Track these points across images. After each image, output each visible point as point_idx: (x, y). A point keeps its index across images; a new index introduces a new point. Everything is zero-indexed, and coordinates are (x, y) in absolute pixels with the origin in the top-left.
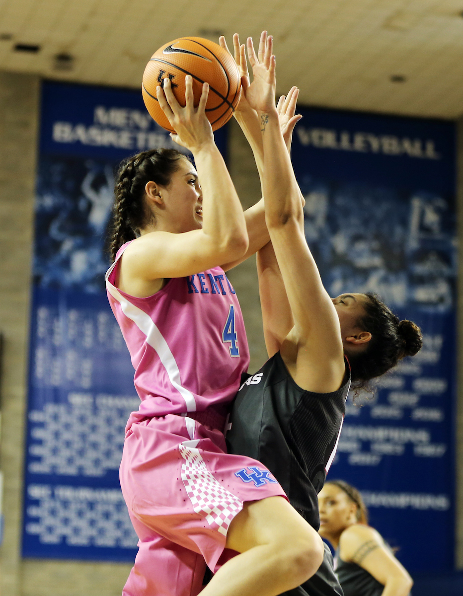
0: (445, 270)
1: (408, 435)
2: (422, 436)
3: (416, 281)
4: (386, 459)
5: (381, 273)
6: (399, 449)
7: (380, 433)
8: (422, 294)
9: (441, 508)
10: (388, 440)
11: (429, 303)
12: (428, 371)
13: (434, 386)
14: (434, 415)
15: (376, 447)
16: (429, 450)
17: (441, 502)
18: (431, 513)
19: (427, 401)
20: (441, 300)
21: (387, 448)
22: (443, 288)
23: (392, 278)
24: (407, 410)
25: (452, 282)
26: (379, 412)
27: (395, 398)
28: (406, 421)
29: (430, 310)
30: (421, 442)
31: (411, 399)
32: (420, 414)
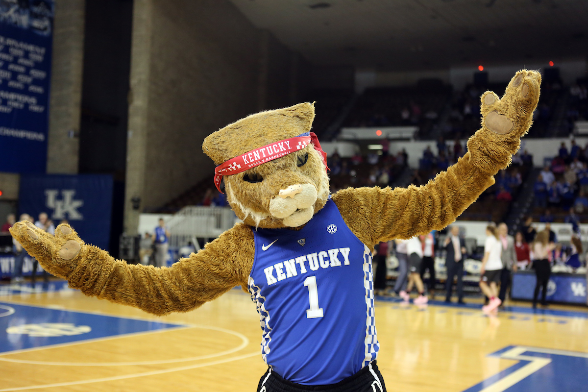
0: (47, 12)
1: (26, 99)
2: (33, 100)
3: (34, 16)
4: (14, 109)
5: (16, 7)
6: (22, 106)
7: (12, 96)
8: (36, 24)
9: (40, 140)
10: (16, 100)
11: (39, 29)
12: (38, 66)
13: (39, 74)
14: (39, 90)
15: (10, 103)
16: (36, 108)
17: (40, 137)
18: (35, 142)
19: (36, 82)
20: (45, 29)
21: (16, 105)
22: (46, 23)
23: (21, 10)
24: (26, 86)
25: (51, 20)
26: (11, 84)
27: (20, 77)
28: (25, 91)
29: (40, 33)
30: (32, 103)
31: (29, 80)
32: (32, 88)
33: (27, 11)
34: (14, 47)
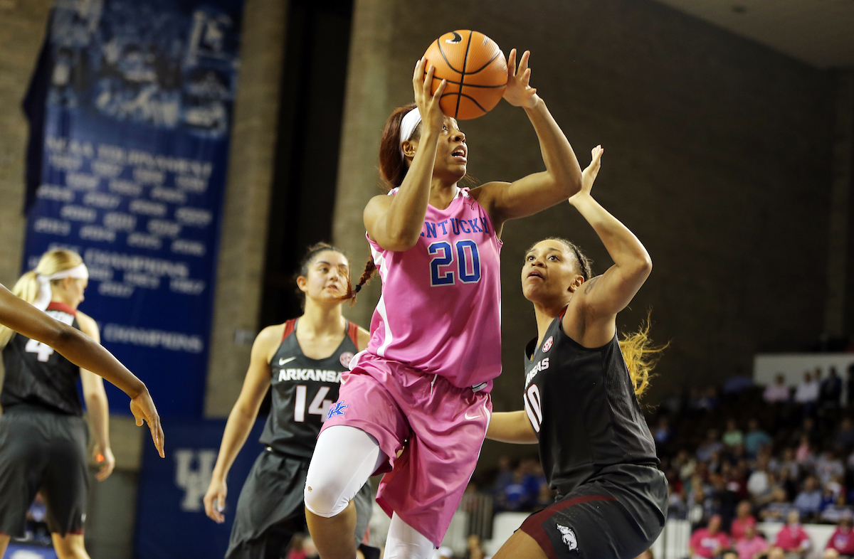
0: (223, 92)
1: (165, 267)
2: (181, 270)
3: (190, 102)
4: (138, 290)
5: (154, 89)
6: (155, 282)
7: (136, 263)
8: (195, 116)
9: (193, 350)
10: (143, 271)
11: (201, 127)
12: (194, 201)
13: (198, 217)
14: (196, 248)
15: (129, 277)
16: (186, 286)
17: (194, 344)
18: (182, 354)
19: (189, 233)
20: (215, 125)
21: (142, 280)
22: (218, 113)
23: (164, 96)
24: (167, 241)
25: (229, 107)
26: (136, 239)
27: (155, 226)
28: (165, 252)
29: (202, 135)
30: (178, 276)
31: (173, 229)
32: (180, 246)
33: (176, 95)
34: (144, 166)
